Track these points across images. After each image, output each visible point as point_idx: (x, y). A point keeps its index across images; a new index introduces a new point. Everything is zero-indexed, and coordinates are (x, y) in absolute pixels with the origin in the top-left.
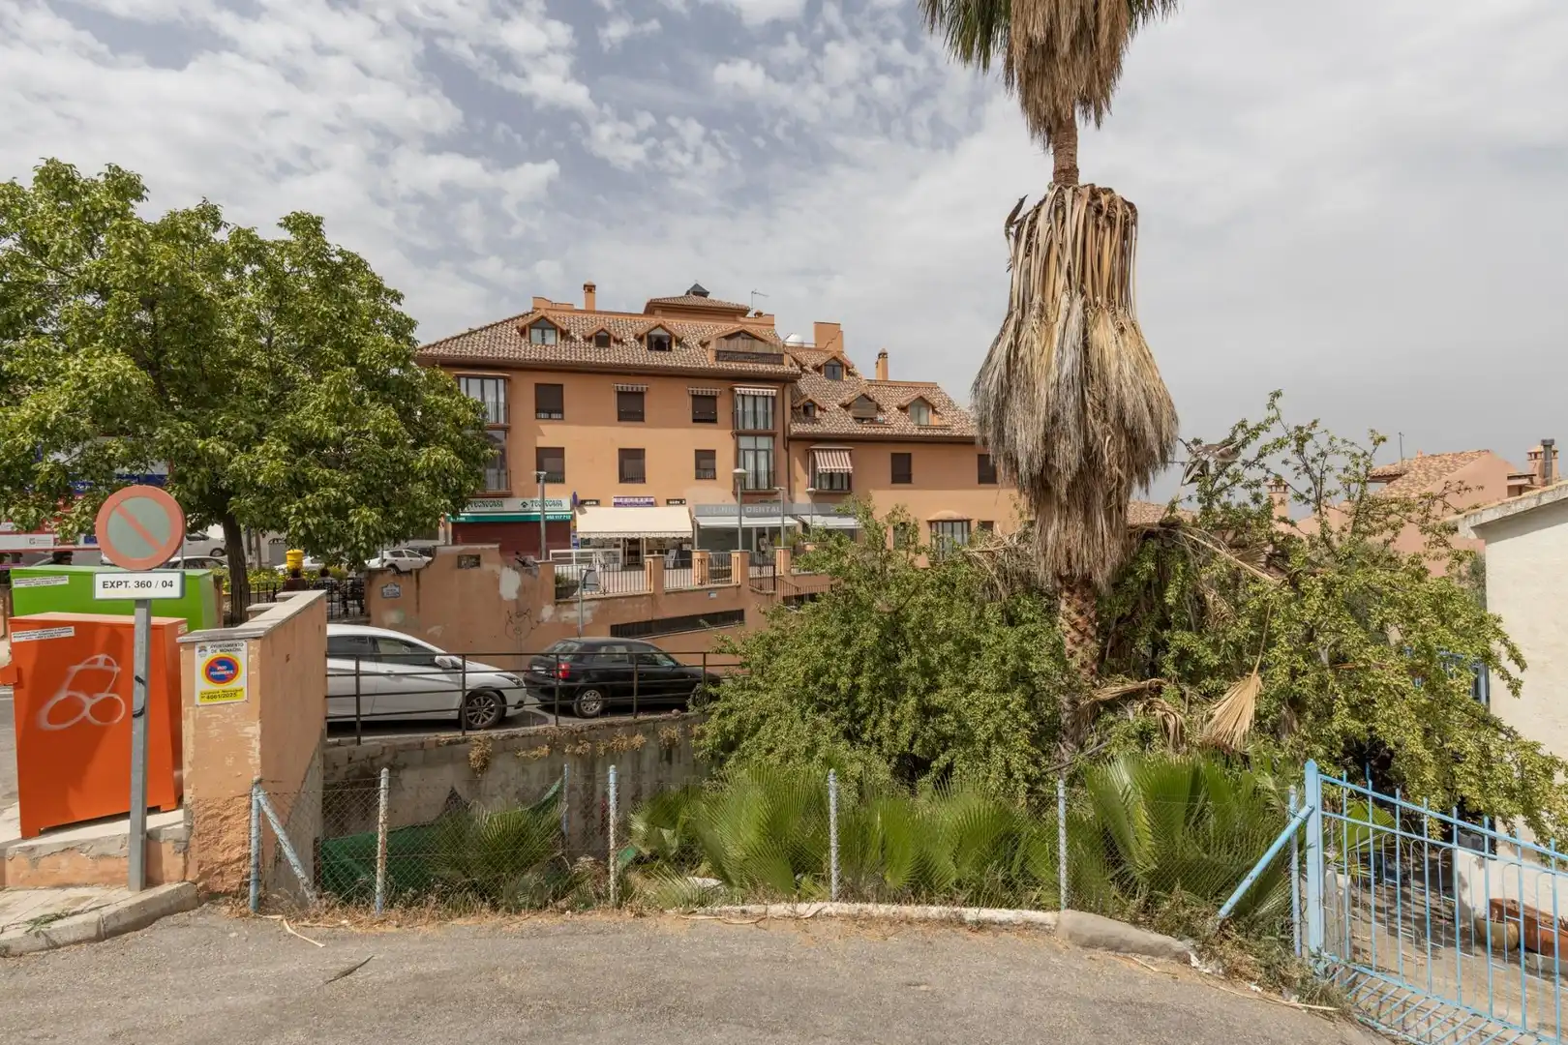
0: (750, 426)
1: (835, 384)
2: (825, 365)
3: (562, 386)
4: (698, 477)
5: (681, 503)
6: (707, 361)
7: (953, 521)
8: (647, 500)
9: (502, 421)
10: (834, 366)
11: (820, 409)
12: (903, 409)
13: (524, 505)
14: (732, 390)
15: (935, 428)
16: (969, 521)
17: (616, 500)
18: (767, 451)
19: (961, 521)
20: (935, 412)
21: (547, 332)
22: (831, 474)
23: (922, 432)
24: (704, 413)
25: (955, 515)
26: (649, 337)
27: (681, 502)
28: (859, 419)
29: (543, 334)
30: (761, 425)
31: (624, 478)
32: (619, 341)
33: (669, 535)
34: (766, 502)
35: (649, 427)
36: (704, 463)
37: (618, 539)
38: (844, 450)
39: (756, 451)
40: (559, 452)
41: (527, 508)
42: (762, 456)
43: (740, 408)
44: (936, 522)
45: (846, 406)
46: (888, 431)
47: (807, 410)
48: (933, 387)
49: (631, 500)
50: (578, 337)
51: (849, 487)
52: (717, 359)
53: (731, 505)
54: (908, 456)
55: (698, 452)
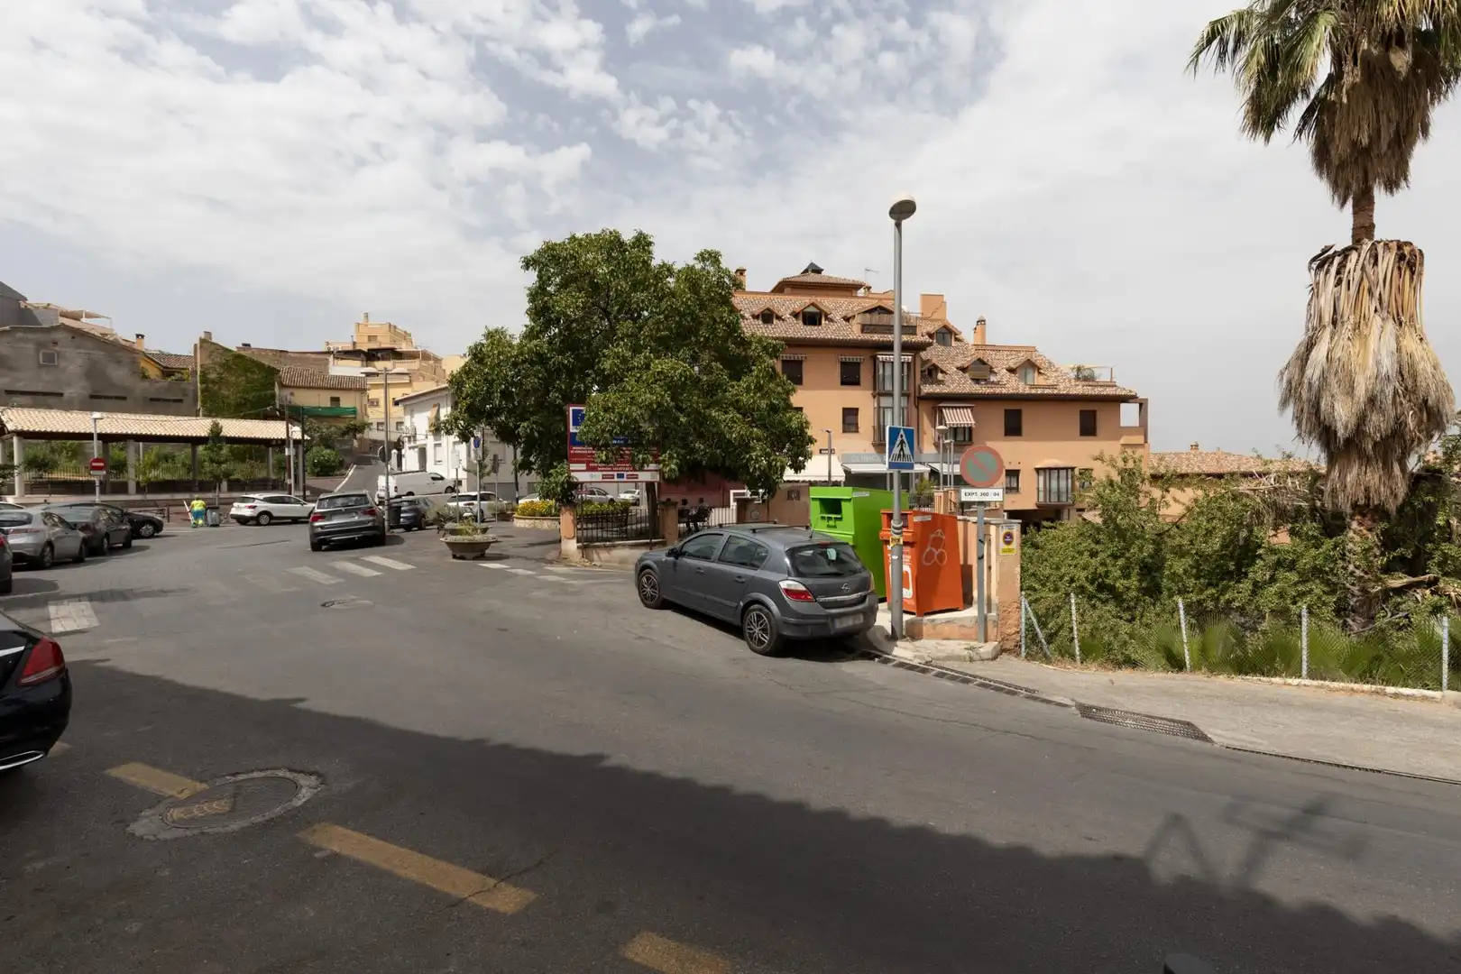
0: (888, 388)
1: (948, 349)
2: (936, 332)
4: (844, 431)
5: (832, 452)
6: (853, 332)
7: (1058, 469)
10: (943, 334)
11: (942, 372)
12: (1011, 371)
14: (875, 359)
15: (1044, 387)
16: (1073, 469)
18: (902, 409)
19: (1066, 469)
20: (1040, 373)
22: (964, 427)
23: (1033, 391)
24: (850, 378)
25: (1060, 464)
26: (804, 314)
28: (977, 381)
32: (779, 318)
35: (809, 389)
36: (849, 419)
38: (966, 407)
43: (881, 372)
44: (1044, 469)
45: (963, 369)
46: (1004, 391)
47: (931, 372)
48: (1033, 350)
50: (747, 315)
51: (970, 439)
52: (862, 331)
53: (871, 455)
54: (1019, 412)
55: (845, 410)
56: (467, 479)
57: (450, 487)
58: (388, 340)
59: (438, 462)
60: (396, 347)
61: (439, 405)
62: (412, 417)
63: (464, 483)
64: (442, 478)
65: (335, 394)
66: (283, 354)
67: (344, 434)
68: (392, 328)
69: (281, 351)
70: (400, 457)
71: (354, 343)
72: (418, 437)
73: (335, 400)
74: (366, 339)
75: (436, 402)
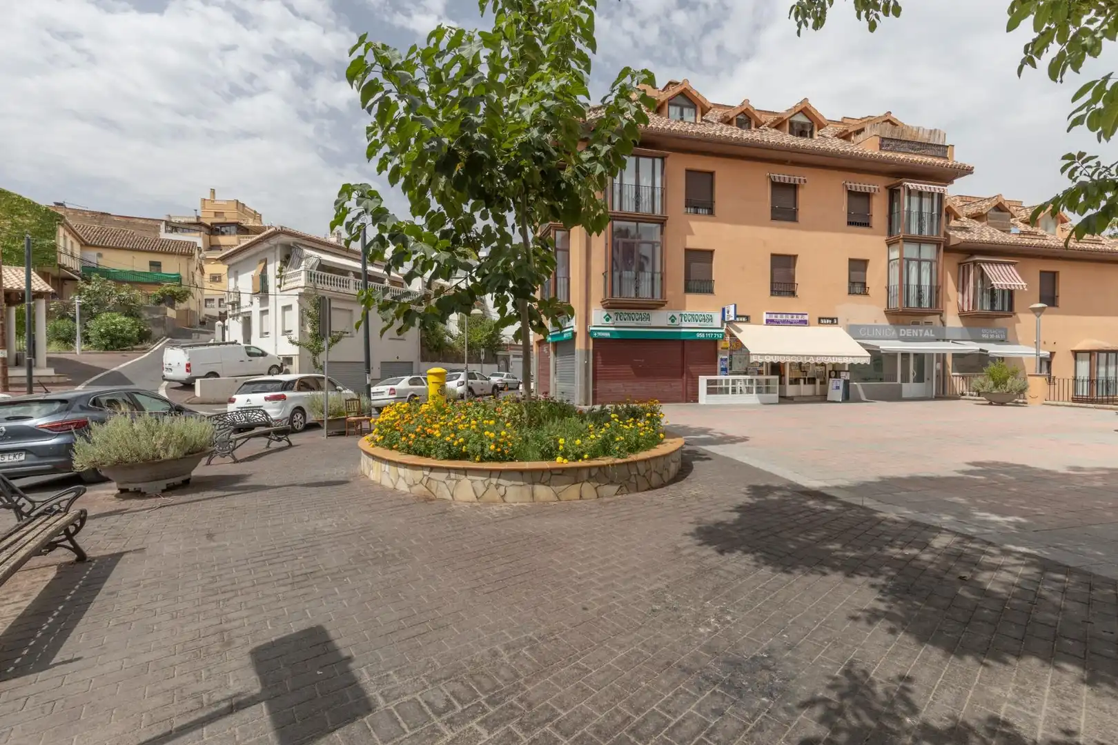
0: (914, 231)
3: (712, 174)
4: (850, 292)
5: (833, 323)
8: (800, 318)
9: (658, 211)
12: (1027, 223)
13: (673, 319)
14: (895, 188)
15: (1088, 242)
17: (768, 317)
18: (931, 262)
19: (1107, 351)
21: (686, 111)
22: (1003, 291)
24: (859, 216)
26: (791, 124)
27: (833, 321)
29: (682, 113)
30: (926, 232)
31: (775, 291)
33: (812, 361)
34: (917, 323)
35: (803, 229)
36: (857, 275)
37: (761, 364)
38: (1009, 264)
39: (920, 261)
40: (708, 255)
41: (676, 322)
42: (925, 265)
43: (905, 207)
44: (1081, 352)
45: (977, 217)
46: (1043, 244)
49: (784, 317)
51: (1011, 308)
52: (881, 146)
53: (884, 327)
54: (1054, 275)
55: (852, 261)
56: (300, 355)
57: (275, 366)
58: (235, 216)
59: (264, 334)
60: (242, 222)
61: (266, 261)
62: (236, 279)
63: (296, 361)
64: (264, 354)
65: (156, 258)
66: (105, 217)
67: (159, 302)
68: (240, 206)
69: (103, 214)
70: (224, 328)
71: (198, 218)
72: (242, 304)
73: (155, 265)
74: (212, 215)
75: (262, 257)
